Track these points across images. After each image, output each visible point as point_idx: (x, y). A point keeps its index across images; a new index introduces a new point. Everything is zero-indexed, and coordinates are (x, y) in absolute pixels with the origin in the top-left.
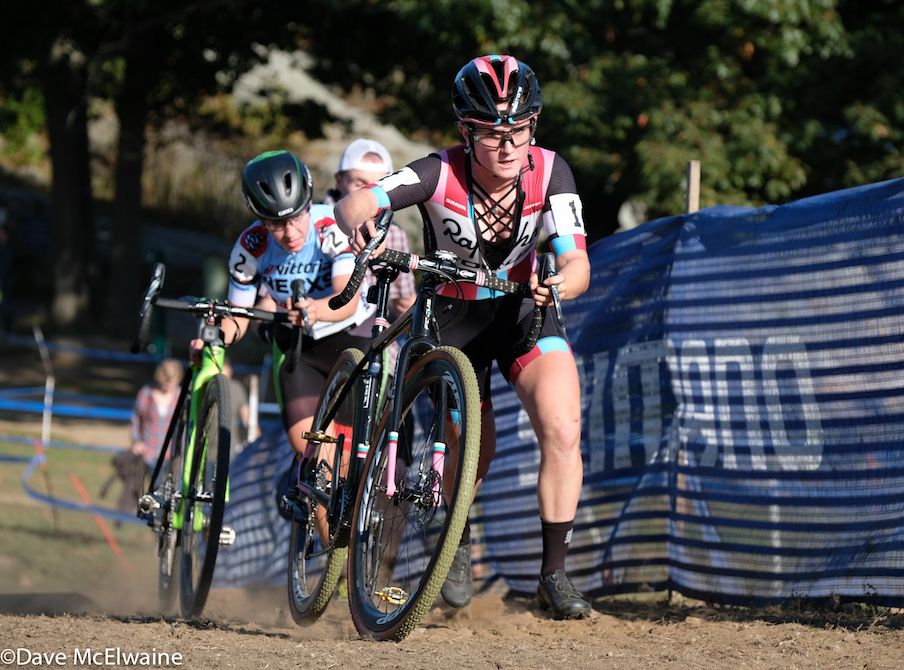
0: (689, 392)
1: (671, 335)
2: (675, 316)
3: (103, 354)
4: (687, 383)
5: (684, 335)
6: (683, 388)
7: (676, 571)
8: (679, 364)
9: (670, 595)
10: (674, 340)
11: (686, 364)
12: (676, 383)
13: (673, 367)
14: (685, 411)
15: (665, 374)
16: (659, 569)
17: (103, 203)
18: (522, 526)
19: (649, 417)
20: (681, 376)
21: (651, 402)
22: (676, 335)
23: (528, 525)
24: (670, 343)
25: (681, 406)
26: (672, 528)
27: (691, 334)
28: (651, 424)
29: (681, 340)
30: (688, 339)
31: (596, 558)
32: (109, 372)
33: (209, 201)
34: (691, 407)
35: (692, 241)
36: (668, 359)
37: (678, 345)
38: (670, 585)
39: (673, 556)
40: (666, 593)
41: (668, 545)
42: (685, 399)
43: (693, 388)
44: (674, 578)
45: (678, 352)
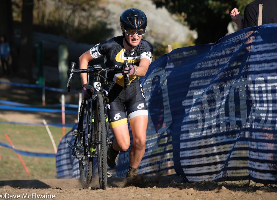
0: (258, 99)
1: (250, 76)
2: (253, 68)
3: (18, 85)
4: (257, 95)
5: (256, 75)
6: (255, 97)
7: (251, 172)
8: (254, 87)
9: (250, 182)
10: (252, 78)
11: (257, 87)
12: (253, 95)
13: (252, 89)
14: (256, 107)
15: (248, 92)
16: (245, 171)
17: (17, 22)
18: (190, 153)
19: (242, 109)
20: (255, 92)
21: (243, 103)
22: (253, 76)
23: (192, 153)
24: (250, 79)
25: (255, 105)
26: (250, 155)
27: (259, 75)
28: (244, 112)
29: (255, 78)
30: (258, 77)
31: (220, 167)
32: (20, 92)
33: (60, 22)
34: (258, 105)
35: (259, 37)
36: (249, 85)
37: (254, 80)
38: (249, 178)
39: (250, 166)
40: (248, 181)
41: (248, 161)
42: (256, 102)
43: (260, 97)
44: (251, 175)
45: (254, 82)
